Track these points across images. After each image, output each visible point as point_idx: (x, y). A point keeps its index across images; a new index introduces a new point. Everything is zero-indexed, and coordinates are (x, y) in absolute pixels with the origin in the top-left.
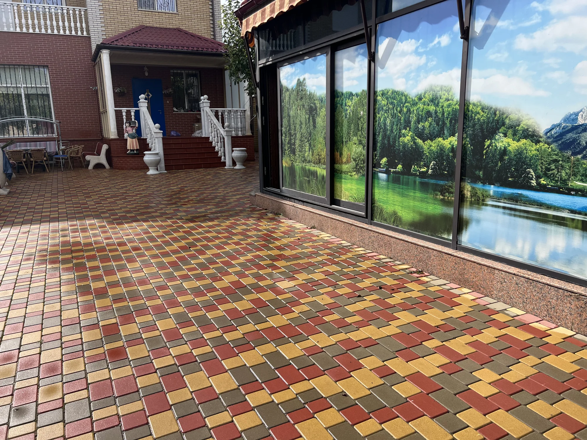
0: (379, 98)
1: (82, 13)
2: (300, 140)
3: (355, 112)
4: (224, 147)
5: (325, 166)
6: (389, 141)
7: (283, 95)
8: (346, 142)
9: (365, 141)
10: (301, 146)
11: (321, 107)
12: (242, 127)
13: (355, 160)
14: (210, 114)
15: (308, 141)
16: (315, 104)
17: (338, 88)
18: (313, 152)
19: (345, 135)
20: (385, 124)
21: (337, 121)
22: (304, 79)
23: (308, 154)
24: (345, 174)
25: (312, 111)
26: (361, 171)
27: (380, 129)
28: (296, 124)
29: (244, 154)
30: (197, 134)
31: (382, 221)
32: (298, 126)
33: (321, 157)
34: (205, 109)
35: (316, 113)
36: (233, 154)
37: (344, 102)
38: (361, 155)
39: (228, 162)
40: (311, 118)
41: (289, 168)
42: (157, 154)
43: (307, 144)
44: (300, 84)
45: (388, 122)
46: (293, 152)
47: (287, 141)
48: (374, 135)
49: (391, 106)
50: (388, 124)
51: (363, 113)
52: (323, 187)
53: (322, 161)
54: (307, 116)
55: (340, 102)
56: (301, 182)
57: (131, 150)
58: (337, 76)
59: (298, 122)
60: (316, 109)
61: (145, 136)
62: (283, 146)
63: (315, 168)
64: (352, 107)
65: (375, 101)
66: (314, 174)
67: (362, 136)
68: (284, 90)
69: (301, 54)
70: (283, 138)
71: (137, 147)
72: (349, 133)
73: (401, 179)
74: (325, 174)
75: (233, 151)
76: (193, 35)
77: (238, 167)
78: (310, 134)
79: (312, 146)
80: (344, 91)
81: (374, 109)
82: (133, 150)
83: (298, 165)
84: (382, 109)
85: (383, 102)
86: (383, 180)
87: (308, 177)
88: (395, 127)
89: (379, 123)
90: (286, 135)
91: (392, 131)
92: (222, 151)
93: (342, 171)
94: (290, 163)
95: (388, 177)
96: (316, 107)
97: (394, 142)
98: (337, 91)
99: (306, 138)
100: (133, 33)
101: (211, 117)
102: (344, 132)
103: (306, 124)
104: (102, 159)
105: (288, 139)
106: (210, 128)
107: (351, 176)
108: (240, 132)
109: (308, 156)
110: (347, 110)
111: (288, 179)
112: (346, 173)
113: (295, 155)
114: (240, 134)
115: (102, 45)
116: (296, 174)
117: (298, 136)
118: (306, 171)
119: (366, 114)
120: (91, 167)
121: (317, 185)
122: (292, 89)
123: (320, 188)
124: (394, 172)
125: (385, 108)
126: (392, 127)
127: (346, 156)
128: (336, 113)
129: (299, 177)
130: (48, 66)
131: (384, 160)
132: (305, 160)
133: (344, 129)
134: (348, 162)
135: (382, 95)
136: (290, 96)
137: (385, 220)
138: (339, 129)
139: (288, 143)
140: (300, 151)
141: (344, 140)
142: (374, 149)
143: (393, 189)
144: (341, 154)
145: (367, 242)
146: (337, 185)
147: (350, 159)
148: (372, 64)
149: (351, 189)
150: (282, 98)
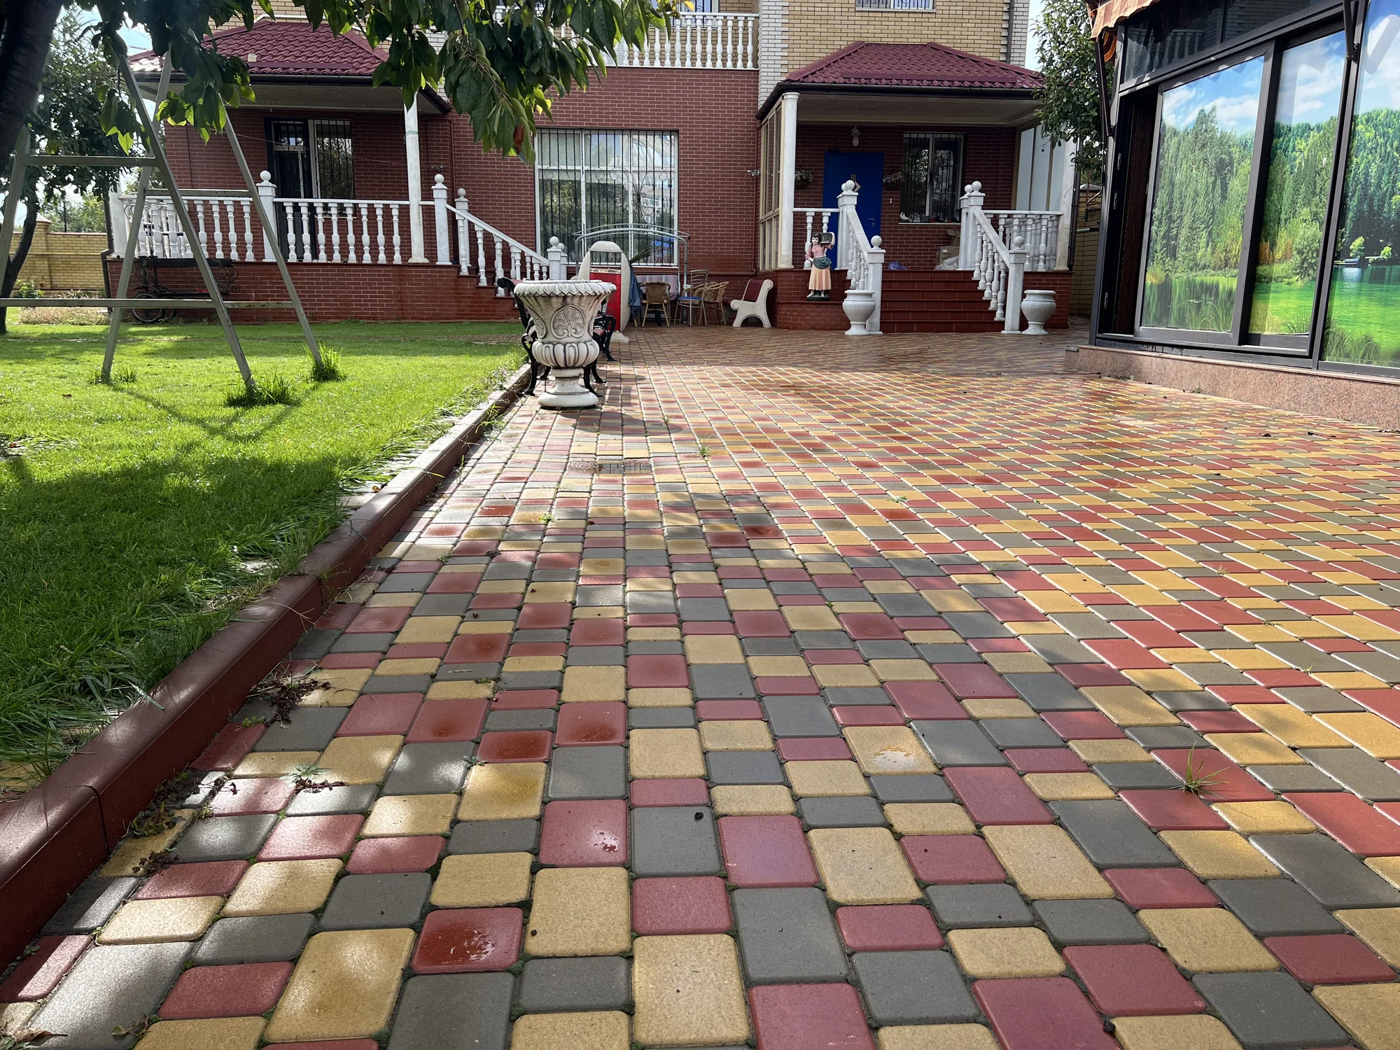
0: (1360, 128)
1: (750, 24)
2: (1191, 228)
3: (1311, 162)
4: (1006, 289)
5: (1236, 271)
6: (1371, 206)
7: (1165, 144)
8: (1286, 220)
9: (1323, 216)
10: (1190, 239)
11: (1243, 158)
12: (1048, 253)
13: (1300, 252)
14: (981, 222)
15: (1207, 227)
16: (1230, 154)
17: (1282, 119)
18: (1214, 248)
19: (1285, 208)
20: (1367, 175)
21: (1273, 181)
22: (1214, 109)
23: (1203, 253)
24: (1276, 281)
25: (1223, 169)
26: (1311, 272)
27: (1357, 185)
28: (1185, 197)
29: (1050, 303)
30: (946, 265)
31: (1341, 359)
32: (1188, 202)
33: (1229, 255)
34: (972, 211)
35: (1231, 171)
36: (1024, 302)
37: (1291, 145)
38: (1313, 241)
39: (1011, 321)
40: (1219, 182)
41: (1159, 286)
42: (870, 295)
43: (1204, 234)
44: (1203, 118)
45: (1373, 169)
46: (1172, 253)
47: (1162, 233)
48: (1344, 196)
49: (1381, 141)
50: (1373, 174)
51: (1326, 160)
52: (1227, 313)
53: (1233, 261)
54: (1211, 180)
55: (1283, 146)
56: (1182, 311)
57: (816, 292)
58: (1283, 96)
59: (1190, 192)
60: (1231, 164)
61: (844, 264)
62: (1151, 244)
63: (1215, 278)
64: (1306, 152)
65: (1352, 134)
66: (1211, 290)
67: (1321, 205)
68: (1168, 135)
69: (1214, 61)
70: (1154, 228)
71: (827, 285)
72: (1294, 202)
73: (1387, 274)
74: (1235, 287)
75: (1024, 296)
76: (962, 57)
77: (1031, 330)
78: (1213, 214)
79: (1214, 236)
80: (1294, 124)
81: (1349, 150)
82: (818, 292)
83: (1179, 278)
84: (1365, 146)
85: (1368, 134)
86: (1352, 280)
87: (1198, 298)
88: (1385, 178)
89: (1356, 174)
90: (1161, 223)
91: (1378, 186)
92: (999, 298)
93: (1271, 278)
94: (1163, 275)
95: (1362, 273)
96: (1231, 159)
97: (1381, 206)
98: (1278, 124)
99: (1203, 223)
100: (843, 58)
101: (984, 226)
102: (1285, 201)
103: (1207, 194)
104: (759, 308)
105: (1163, 229)
106: (979, 251)
107: (1289, 284)
108: (1041, 263)
109: (1204, 255)
110: (1295, 159)
111: (1153, 309)
112: (1279, 279)
113: (1175, 259)
114: (1041, 268)
115: (788, 83)
116: (1173, 296)
117: (1187, 220)
118: (1195, 286)
119: (1332, 161)
120: (737, 323)
121: (1215, 311)
122: (1186, 130)
123: (1221, 316)
124: (1374, 262)
125: (1369, 145)
126: (1380, 178)
127: (1283, 247)
128: (1271, 167)
129: (1180, 300)
130: (677, 131)
131: (1359, 241)
132: (1197, 265)
133: (1285, 195)
134: (1286, 257)
135: (1367, 121)
136: (1179, 145)
137: (1348, 356)
138: (1275, 196)
139: (1164, 237)
140: (1186, 250)
141: (1283, 217)
142: (1341, 224)
143: (1369, 295)
144: (1273, 245)
145: (1303, 400)
146: (1258, 305)
147: (1291, 252)
148: (1354, 66)
149: (1286, 310)
150: (1161, 151)
